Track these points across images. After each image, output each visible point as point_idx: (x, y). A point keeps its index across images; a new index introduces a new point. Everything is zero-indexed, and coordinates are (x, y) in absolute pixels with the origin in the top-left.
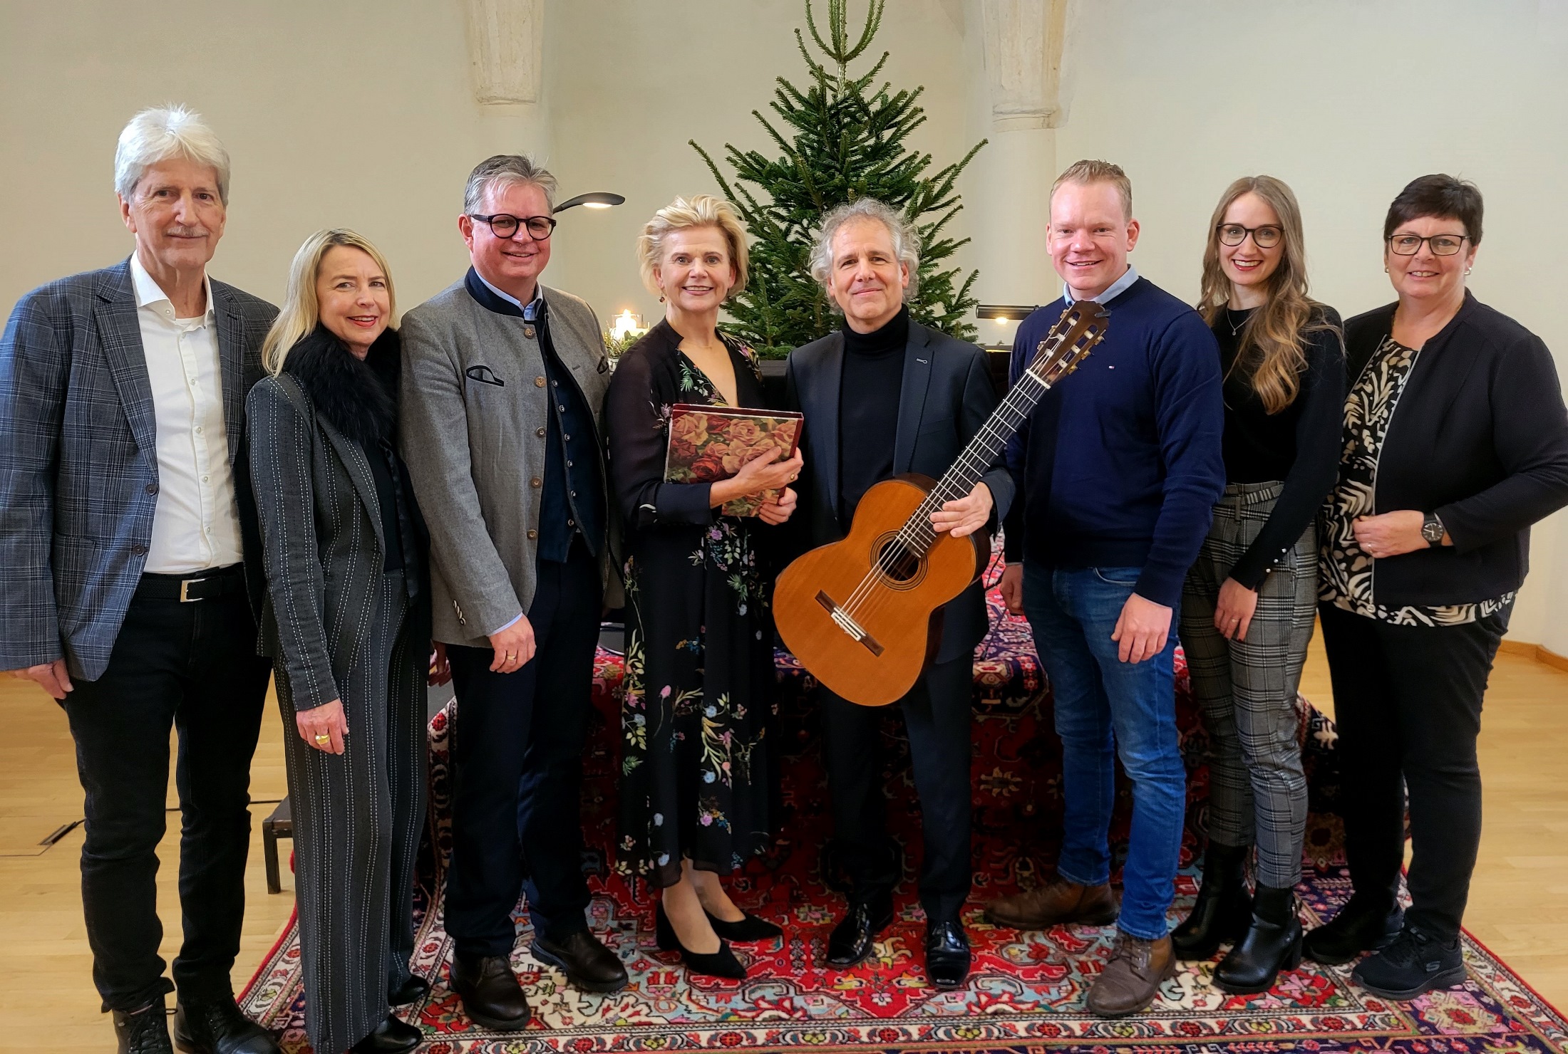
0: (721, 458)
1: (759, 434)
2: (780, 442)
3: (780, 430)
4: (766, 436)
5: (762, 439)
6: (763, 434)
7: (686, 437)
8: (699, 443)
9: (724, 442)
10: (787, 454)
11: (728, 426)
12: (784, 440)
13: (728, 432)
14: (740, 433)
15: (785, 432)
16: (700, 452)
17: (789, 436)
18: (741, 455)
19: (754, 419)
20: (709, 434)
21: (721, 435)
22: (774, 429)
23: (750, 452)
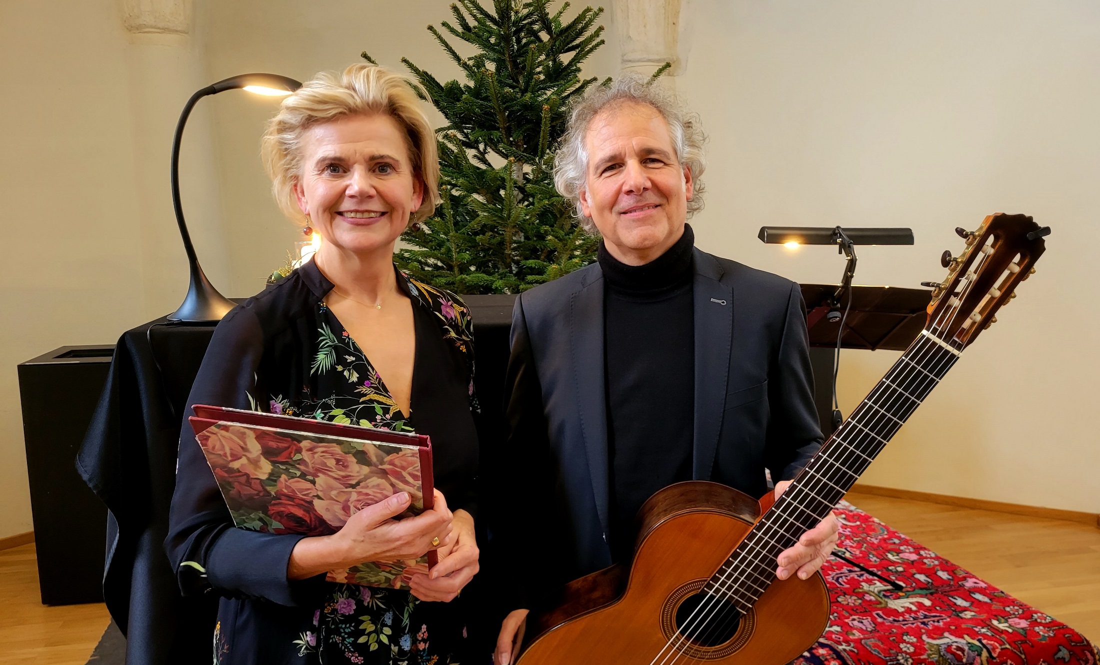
0: (311, 503)
1: (357, 470)
2: (401, 485)
3: (391, 463)
4: (373, 473)
5: (366, 478)
6: (366, 470)
7: (236, 465)
8: (264, 477)
9: (303, 476)
10: (420, 504)
11: (299, 451)
12: (406, 482)
13: (302, 461)
14: (325, 464)
15: (404, 468)
16: (272, 490)
17: (414, 477)
18: (342, 499)
19: (339, 443)
20: (273, 463)
21: (293, 466)
22: (382, 463)
23: (354, 496)
